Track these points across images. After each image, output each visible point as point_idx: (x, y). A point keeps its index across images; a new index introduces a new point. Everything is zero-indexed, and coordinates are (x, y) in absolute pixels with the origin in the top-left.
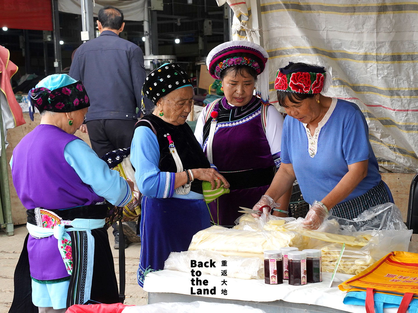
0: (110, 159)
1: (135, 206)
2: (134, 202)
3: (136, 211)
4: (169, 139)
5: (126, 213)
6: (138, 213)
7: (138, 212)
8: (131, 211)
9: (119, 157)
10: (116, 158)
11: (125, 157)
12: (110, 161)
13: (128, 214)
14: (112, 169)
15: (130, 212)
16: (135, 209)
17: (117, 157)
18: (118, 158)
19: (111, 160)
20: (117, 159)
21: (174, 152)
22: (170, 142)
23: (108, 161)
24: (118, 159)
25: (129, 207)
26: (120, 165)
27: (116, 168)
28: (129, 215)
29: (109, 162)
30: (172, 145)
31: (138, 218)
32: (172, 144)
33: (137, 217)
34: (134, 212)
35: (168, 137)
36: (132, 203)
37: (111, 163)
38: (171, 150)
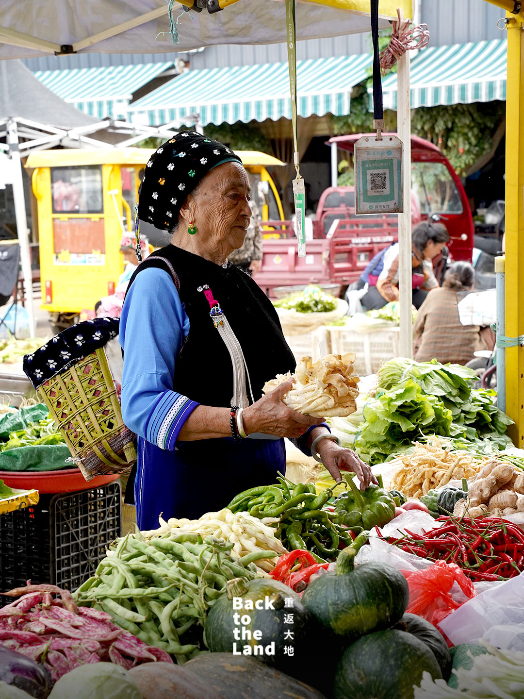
0: (79, 338)
1: (124, 442)
2: (122, 433)
3: (127, 454)
4: (209, 297)
5: (105, 456)
6: (129, 459)
7: (130, 456)
8: (116, 452)
9: (100, 334)
10: (93, 336)
11: (112, 335)
12: (79, 341)
13: (107, 458)
14: (82, 357)
15: (113, 455)
16: (124, 447)
17: (96, 334)
18: (97, 336)
19: (82, 338)
20: (95, 338)
21: (222, 324)
22: (211, 303)
23: (76, 340)
24: (98, 339)
25: (112, 443)
26: (100, 351)
27: (92, 356)
28: (110, 461)
29: (78, 343)
30: (217, 308)
31: (129, 468)
32: (215, 308)
33: (127, 466)
34: (122, 456)
35: (206, 293)
36: (119, 434)
37: (81, 344)
38: (216, 320)
